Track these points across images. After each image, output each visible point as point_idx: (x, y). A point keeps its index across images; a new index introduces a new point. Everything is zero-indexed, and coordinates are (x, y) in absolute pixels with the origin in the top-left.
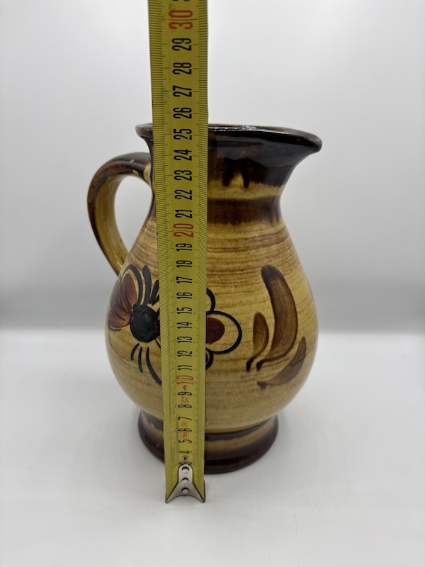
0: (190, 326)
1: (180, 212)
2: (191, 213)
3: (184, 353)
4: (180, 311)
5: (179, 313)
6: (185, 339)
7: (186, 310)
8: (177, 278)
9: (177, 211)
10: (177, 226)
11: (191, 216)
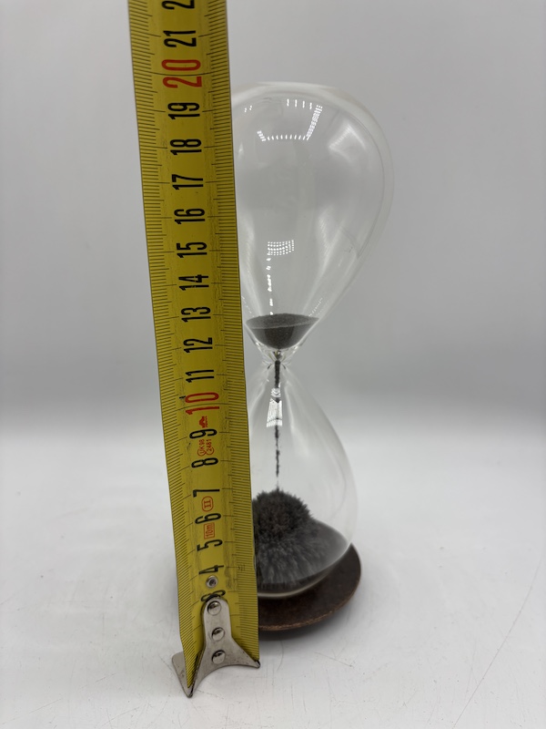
0: (204, 282)
1: (173, 36)
2: (193, 36)
3: (197, 345)
4: (183, 251)
5: (181, 255)
6: (197, 314)
7: (194, 249)
8: (174, 177)
9: (168, 33)
10: (168, 65)
11: (194, 43)
